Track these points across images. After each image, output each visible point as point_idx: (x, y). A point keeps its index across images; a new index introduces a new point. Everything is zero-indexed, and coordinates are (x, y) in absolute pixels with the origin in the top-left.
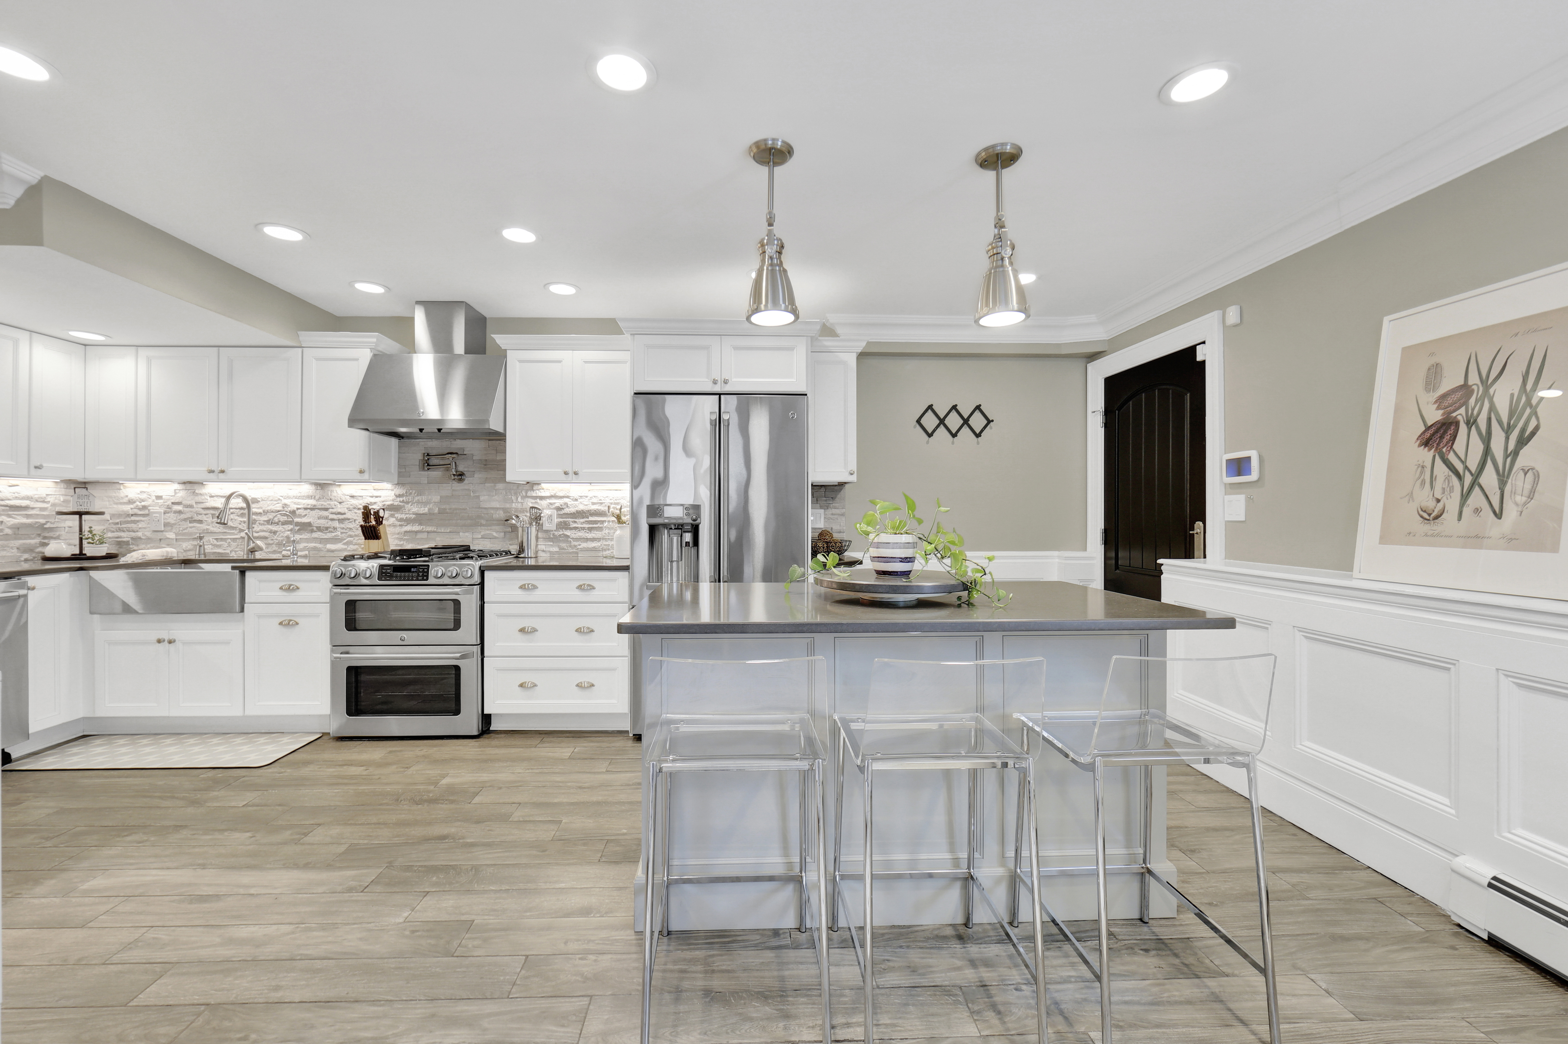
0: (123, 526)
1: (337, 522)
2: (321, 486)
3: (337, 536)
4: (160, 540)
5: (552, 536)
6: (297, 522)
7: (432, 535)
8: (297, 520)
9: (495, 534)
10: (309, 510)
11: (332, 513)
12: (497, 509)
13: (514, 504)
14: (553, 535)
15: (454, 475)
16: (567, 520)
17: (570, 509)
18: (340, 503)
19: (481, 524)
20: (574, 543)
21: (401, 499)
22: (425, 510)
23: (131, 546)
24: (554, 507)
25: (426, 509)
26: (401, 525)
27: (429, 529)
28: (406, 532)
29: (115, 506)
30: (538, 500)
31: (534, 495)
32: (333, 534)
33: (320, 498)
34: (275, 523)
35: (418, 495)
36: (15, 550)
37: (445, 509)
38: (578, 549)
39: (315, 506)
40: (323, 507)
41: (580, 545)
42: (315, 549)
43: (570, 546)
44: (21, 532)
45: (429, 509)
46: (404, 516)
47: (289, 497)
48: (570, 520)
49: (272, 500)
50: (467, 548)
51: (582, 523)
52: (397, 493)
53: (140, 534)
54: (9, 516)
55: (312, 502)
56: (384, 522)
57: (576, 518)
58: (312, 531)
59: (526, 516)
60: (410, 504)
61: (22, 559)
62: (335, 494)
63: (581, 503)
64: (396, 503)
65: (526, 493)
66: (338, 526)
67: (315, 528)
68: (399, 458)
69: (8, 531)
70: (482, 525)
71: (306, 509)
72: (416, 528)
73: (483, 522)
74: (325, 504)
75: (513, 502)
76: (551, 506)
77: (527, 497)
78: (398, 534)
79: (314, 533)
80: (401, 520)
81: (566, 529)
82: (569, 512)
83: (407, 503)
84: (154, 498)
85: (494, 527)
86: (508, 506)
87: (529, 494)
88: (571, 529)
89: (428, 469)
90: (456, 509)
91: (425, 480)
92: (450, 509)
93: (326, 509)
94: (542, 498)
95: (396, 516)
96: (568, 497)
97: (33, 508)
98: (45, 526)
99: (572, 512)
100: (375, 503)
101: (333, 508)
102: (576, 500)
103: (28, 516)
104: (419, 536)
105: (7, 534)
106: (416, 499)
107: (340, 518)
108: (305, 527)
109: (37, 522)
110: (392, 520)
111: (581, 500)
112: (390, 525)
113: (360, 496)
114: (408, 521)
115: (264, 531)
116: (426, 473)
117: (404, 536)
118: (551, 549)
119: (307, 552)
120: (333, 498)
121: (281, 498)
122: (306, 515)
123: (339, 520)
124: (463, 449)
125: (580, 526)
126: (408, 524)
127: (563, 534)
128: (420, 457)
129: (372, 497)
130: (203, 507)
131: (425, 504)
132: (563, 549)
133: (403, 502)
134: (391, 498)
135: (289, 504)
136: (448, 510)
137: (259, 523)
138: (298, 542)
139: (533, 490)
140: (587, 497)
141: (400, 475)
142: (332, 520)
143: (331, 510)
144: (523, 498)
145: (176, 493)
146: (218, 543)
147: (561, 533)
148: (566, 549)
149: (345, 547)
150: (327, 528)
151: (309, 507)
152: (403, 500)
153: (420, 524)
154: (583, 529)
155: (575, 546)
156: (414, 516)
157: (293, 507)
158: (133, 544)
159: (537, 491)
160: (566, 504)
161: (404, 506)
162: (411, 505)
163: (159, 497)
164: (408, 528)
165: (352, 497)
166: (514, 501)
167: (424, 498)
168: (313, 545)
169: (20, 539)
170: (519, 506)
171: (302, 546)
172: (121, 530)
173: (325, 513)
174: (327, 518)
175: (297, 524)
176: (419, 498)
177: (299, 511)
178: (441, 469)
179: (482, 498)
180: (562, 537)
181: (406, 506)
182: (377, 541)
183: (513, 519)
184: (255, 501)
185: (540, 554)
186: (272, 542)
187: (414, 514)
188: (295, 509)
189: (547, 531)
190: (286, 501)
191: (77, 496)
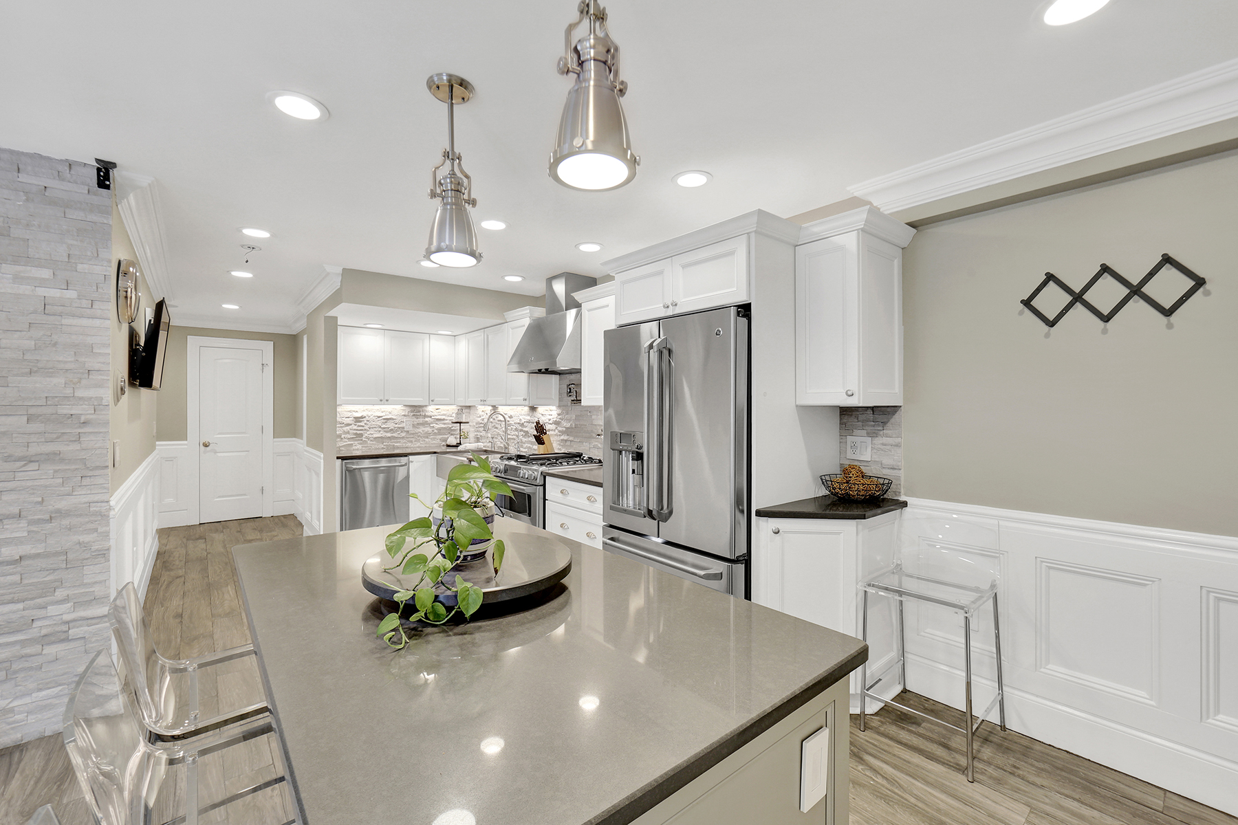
8: (524, 429)
9: (599, 445)
15: (574, 400)
22: (568, 425)
23: (479, 439)
25: (570, 424)
27: (571, 439)
29: (476, 419)
33: (531, 416)
35: (566, 415)
39: (526, 420)
40: (532, 421)
44: (442, 431)
46: (559, 429)
47: (521, 415)
50: (579, 455)
52: (556, 413)
54: (437, 424)
55: (529, 418)
56: (547, 432)
62: (536, 413)
64: (555, 420)
66: (531, 432)
67: (530, 435)
68: (559, 390)
69: (436, 431)
72: (565, 437)
74: (533, 419)
80: (559, 431)
83: (562, 419)
84: (484, 414)
85: (599, 440)
89: (570, 396)
95: (555, 428)
97: (447, 420)
100: (547, 419)
103: (444, 424)
106: (565, 417)
110: (553, 431)
112: (552, 435)
113: (539, 415)
114: (562, 433)
120: (536, 415)
121: (518, 416)
123: (531, 429)
129: (545, 416)
131: (569, 421)
134: (553, 417)
135: (521, 419)
136: (578, 426)
138: (524, 443)
141: (560, 400)
145: (490, 412)
152: (559, 418)
153: (568, 435)
156: (564, 429)
157: (522, 421)
161: (560, 422)
162: (564, 421)
164: (562, 437)
167: (569, 417)
169: (441, 435)
171: (526, 445)
172: (478, 431)
175: (524, 432)
177: (525, 423)
179: (593, 417)
182: (542, 445)
184: (510, 417)
186: (516, 442)
188: (523, 423)
190: (521, 417)
191: (457, 414)
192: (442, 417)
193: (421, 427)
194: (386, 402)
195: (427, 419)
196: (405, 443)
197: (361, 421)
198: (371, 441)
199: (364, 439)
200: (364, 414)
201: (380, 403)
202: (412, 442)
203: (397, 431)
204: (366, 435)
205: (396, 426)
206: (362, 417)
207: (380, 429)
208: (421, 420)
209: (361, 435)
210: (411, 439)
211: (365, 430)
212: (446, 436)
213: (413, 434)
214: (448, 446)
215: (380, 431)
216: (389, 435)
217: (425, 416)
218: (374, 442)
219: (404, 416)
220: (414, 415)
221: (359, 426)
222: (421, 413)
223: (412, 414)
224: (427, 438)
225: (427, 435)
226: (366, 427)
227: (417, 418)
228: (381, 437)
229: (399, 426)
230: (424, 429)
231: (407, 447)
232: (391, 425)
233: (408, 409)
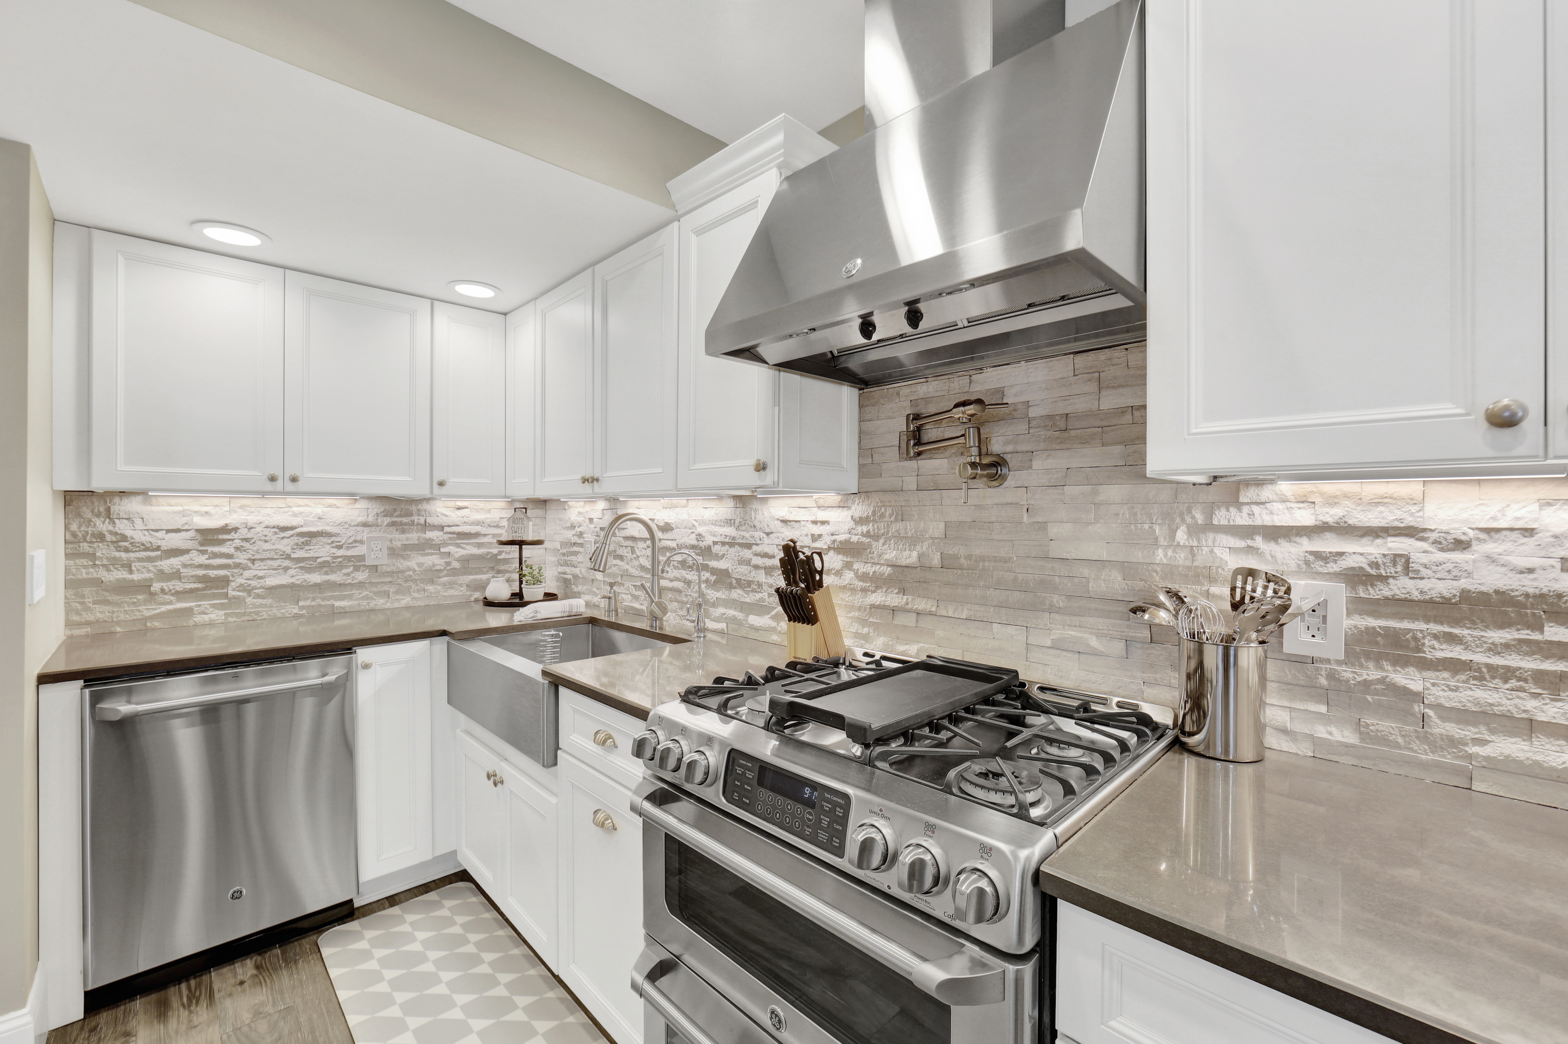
0: (569, 558)
1: (763, 571)
2: (741, 501)
3: (762, 600)
4: (593, 580)
5: (1323, 681)
6: (713, 568)
7: (927, 623)
8: (713, 564)
9: (1094, 642)
10: (727, 547)
11: (756, 555)
12: (1101, 564)
13: (1160, 552)
14: (1332, 676)
15: (973, 465)
16: (1405, 625)
17: (1421, 584)
18: (768, 534)
19: (1051, 606)
20: (1440, 728)
21: (865, 529)
22: (910, 557)
23: (573, 587)
24: (1333, 567)
25: (915, 554)
26: (864, 590)
27: (921, 604)
28: (873, 606)
29: (563, 531)
30: (1259, 541)
31: (1241, 518)
32: (758, 596)
33: (740, 525)
34: (689, 567)
35: (896, 520)
36: (464, 588)
37: (956, 557)
38: (1470, 757)
39: (734, 538)
40: (744, 541)
41: (1483, 742)
42: (734, 620)
43: (1425, 738)
44: (472, 565)
45: (920, 557)
46: (869, 569)
47: (703, 523)
48: (1423, 626)
49: (686, 527)
51: (1494, 649)
52: (857, 515)
53: (577, 571)
54: (458, 546)
55: (730, 531)
56: (827, 580)
57: (1457, 622)
58: (731, 587)
59: (1207, 595)
60: (882, 541)
61: (473, 599)
62: (759, 517)
63: (1491, 559)
64: (855, 539)
65: (1210, 515)
66: (764, 580)
67: (734, 581)
68: (861, 432)
69: (456, 565)
70: (1052, 609)
71: (724, 544)
72: (894, 599)
73: (1058, 600)
74: (747, 535)
75: (1156, 543)
76: (1318, 566)
77: (1210, 527)
78: (859, 609)
79: (733, 591)
80: (864, 577)
81: (1401, 662)
82: (1416, 595)
83: (876, 537)
84: (588, 521)
85: (1090, 621)
86: (1138, 556)
87: (1221, 517)
88: (1426, 665)
89: (919, 454)
90: (983, 559)
91: (911, 483)
92: (969, 557)
93: (749, 546)
94: (1275, 533)
95: (855, 566)
96: (1411, 532)
97: (485, 535)
98: (499, 557)
99: (1434, 594)
100: (820, 536)
101: (757, 545)
102: (1461, 545)
103: (479, 545)
104: (900, 619)
105: (454, 569)
106: (894, 528)
107: (767, 565)
108: (723, 578)
109: (488, 553)
110: (849, 576)
111: (1491, 547)
112: (843, 588)
113: (796, 521)
114: (877, 582)
115: (677, 579)
116: (913, 464)
117: (871, 615)
118: (1321, 732)
119: (723, 626)
120: (757, 524)
121: (696, 524)
122: (724, 555)
123: (765, 568)
124: (1001, 391)
125: (1480, 658)
126: (877, 588)
127: (1382, 681)
128: (900, 424)
129: (815, 522)
130: (623, 535)
131: (912, 541)
132: (1383, 740)
133: (867, 535)
134: (846, 527)
135: (704, 534)
136: (962, 561)
137: (673, 566)
138: (714, 605)
139: (1239, 505)
140: (1529, 532)
141: (863, 471)
142: (756, 567)
143: (755, 548)
144: (1195, 530)
145: (603, 514)
146: (636, 593)
147: (1372, 674)
148: (1397, 745)
149: (773, 624)
150: (749, 583)
151: (727, 540)
152: (868, 532)
153: (903, 591)
154: (1508, 673)
155: (1453, 742)
156: (888, 570)
157: (709, 540)
158: (574, 584)
159: (1256, 509)
160: (1405, 563)
161: (869, 545)
162: (884, 544)
163: (591, 520)
164: (877, 598)
165: (785, 522)
166: (1162, 541)
167: (909, 527)
168: (731, 612)
169: (470, 574)
170: (1181, 558)
171: (720, 611)
172: (566, 564)
173: (747, 554)
174: (748, 562)
175: (714, 571)
176: (900, 525)
177: (716, 547)
178: (947, 453)
179: (1054, 530)
180: (1376, 693)
181: (874, 544)
182: (810, 626)
183: (1160, 605)
184: (667, 528)
185: (1272, 740)
186: (685, 599)
187: (888, 566)
188: (711, 544)
189: (1299, 661)
190: (701, 530)
191: (513, 520)
192: (473, 529)
193: (413, 554)
194: (290, 487)
195: (430, 534)
196: (366, 598)
197: (222, 542)
198: (258, 596)
199: (231, 593)
200: (232, 520)
201: (269, 487)
202: (387, 594)
203: (340, 567)
204: (241, 580)
205: (340, 553)
206: (225, 530)
207: (287, 563)
208: (413, 537)
209: (225, 582)
210: (386, 588)
211: (237, 566)
212: (484, 577)
213: (391, 573)
214: (489, 603)
215: (286, 569)
216: (316, 578)
217: (426, 527)
218: (269, 601)
219: (365, 525)
220: (393, 524)
221: (215, 555)
222: (415, 518)
223: (387, 520)
224: (432, 582)
225: (431, 575)
226: (241, 558)
227: (403, 532)
228: (292, 586)
229: (350, 553)
230: (421, 559)
231: (372, 610)
232: (322, 551)
233: (376, 508)
